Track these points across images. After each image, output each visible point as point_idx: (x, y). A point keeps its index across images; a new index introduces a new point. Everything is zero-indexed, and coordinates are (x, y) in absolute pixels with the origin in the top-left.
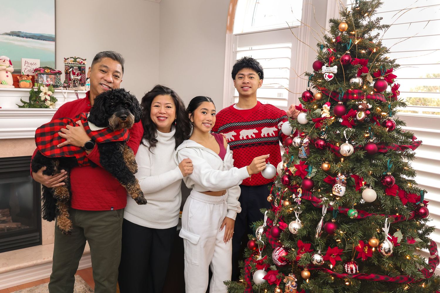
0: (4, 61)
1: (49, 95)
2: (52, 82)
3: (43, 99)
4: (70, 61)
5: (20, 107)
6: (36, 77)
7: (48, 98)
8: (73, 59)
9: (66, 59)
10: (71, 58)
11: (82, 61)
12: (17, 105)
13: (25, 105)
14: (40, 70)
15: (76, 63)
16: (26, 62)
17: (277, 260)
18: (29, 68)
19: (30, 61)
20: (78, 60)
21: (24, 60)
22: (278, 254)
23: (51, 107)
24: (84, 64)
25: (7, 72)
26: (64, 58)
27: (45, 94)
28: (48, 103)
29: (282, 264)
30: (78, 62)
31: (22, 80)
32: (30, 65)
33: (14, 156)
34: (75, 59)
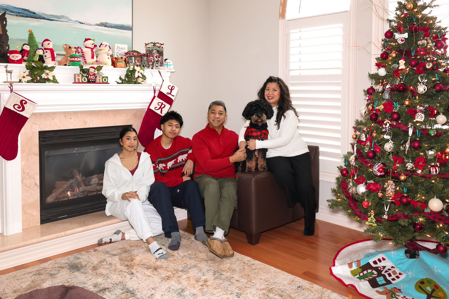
0: (105, 46)
1: (141, 73)
2: (139, 63)
3: (136, 76)
4: (150, 46)
5: (118, 83)
6: (127, 59)
7: (141, 76)
8: (152, 44)
9: (146, 44)
10: (151, 43)
11: (161, 45)
12: (116, 82)
13: (123, 82)
14: (130, 53)
15: (155, 47)
16: (118, 47)
17: (377, 171)
18: (120, 52)
19: (121, 46)
20: (157, 45)
21: (116, 45)
22: (378, 167)
23: (142, 83)
24: (162, 48)
25: (108, 55)
26: (145, 44)
27: (139, 72)
28: (140, 80)
29: (381, 174)
30: (157, 47)
31: (118, 62)
32: (120, 50)
33: (114, 125)
34: (154, 44)
